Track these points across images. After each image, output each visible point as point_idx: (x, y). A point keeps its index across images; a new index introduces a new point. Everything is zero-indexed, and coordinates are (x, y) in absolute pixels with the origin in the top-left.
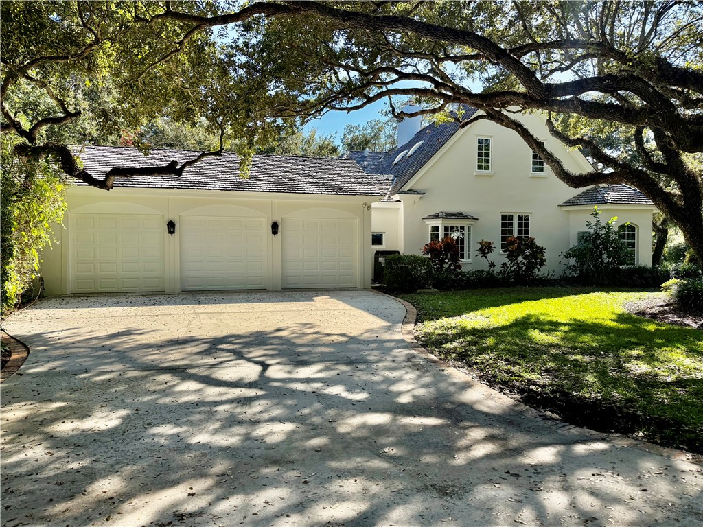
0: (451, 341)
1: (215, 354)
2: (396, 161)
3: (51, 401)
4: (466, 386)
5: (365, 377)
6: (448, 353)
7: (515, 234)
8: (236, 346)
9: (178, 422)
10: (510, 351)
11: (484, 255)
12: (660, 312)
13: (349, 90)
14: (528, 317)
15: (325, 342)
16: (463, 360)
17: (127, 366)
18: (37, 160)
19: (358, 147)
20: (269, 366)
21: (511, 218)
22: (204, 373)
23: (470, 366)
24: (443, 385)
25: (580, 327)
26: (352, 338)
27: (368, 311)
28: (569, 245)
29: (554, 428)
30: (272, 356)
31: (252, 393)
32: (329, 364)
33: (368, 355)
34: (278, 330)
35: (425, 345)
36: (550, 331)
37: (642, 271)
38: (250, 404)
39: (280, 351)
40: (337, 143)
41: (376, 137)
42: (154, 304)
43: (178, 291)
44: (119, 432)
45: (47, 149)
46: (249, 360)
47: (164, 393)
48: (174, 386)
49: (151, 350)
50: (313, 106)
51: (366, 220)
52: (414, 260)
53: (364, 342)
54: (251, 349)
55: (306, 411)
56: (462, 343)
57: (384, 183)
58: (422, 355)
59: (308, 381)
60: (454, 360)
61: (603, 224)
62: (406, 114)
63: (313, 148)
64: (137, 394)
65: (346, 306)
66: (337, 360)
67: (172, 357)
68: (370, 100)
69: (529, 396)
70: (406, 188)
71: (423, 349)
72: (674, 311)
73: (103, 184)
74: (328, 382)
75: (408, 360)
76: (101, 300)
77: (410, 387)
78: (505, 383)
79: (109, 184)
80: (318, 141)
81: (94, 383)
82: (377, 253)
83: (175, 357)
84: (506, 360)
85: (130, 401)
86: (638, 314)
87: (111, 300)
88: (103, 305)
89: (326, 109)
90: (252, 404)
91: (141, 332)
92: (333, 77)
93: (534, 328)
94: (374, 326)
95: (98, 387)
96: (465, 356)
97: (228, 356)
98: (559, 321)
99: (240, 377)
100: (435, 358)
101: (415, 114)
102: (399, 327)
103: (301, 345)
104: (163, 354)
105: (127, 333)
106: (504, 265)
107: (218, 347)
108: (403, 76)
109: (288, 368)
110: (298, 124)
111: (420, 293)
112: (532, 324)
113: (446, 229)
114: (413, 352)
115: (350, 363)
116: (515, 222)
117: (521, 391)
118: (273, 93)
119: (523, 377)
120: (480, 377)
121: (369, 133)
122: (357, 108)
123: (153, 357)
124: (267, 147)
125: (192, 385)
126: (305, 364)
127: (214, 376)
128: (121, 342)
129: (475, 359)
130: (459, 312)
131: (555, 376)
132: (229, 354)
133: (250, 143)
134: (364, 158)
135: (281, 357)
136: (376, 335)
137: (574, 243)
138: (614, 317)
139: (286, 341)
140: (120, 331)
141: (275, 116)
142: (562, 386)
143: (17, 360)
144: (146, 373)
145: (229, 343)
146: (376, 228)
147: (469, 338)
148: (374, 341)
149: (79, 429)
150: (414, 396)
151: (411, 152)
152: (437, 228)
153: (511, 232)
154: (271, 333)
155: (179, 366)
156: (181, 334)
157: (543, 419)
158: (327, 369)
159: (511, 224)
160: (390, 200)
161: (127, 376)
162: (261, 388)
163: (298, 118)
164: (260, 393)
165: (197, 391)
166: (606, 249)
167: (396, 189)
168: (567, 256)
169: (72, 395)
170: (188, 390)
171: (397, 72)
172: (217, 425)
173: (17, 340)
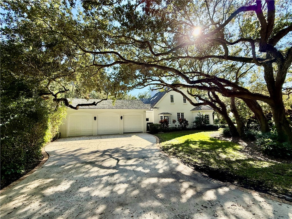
0: (170, 148)
1: (104, 156)
2: (151, 100)
3: (49, 178)
4: (177, 165)
5: (148, 163)
6: (170, 153)
7: (181, 117)
8: (110, 153)
9: (89, 185)
10: (187, 152)
11: (174, 123)
12: (220, 137)
13: (140, 84)
14: (188, 140)
15: (135, 151)
16: (175, 155)
17: (77, 162)
18: (59, 102)
19: (142, 97)
20: (119, 160)
21: (179, 114)
22: (100, 164)
23: (177, 157)
24: (171, 165)
25: (203, 143)
26: (143, 149)
27: (146, 139)
28: (193, 120)
29: (208, 181)
30: (120, 156)
31: (114, 171)
32: (137, 158)
33: (148, 155)
34: (122, 147)
35: (163, 151)
36: (195, 144)
37: (212, 126)
38: (113, 176)
39: (123, 154)
40: (137, 97)
41: (145, 95)
42: (89, 139)
43: (96, 135)
44: (68, 192)
45: (61, 99)
46: (114, 158)
47: (87, 172)
48: (90, 169)
49: (86, 155)
50: (131, 88)
51: (145, 115)
52: (157, 125)
53: (146, 150)
54: (114, 154)
55: (131, 178)
56: (173, 149)
57: (148, 106)
58: (163, 154)
59: (131, 165)
60: (172, 155)
61: (201, 115)
62: (154, 89)
63: (131, 98)
64: (78, 174)
65: (141, 138)
66: (139, 157)
67: (91, 158)
68: (145, 86)
69: (197, 168)
70: (154, 107)
71: (163, 152)
72: (224, 137)
73: (75, 108)
74: (137, 166)
75: (160, 156)
76: (75, 138)
77: (162, 166)
78: (188, 163)
79: (77, 108)
80: (132, 96)
81: (65, 170)
82: (147, 123)
83: (92, 158)
84: (187, 155)
85: (75, 177)
86: (214, 138)
87: (78, 138)
88: (76, 140)
89: (134, 88)
90: (114, 176)
91: (84, 149)
92: (136, 81)
93: (191, 143)
94: (148, 145)
95: (66, 171)
96: (175, 154)
97: (108, 157)
98: (196, 141)
99: (111, 165)
100: (167, 155)
101: (156, 89)
102: (155, 145)
103: (129, 152)
104: (89, 157)
105: (80, 149)
106: (179, 125)
107: (105, 153)
108: (153, 80)
109: (125, 161)
110: (127, 92)
111: (159, 134)
112: (189, 142)
113: (164, 117)
114: (161, 153)
115: (143, 158)
116: (181, 115)
117: (194, 166)
118: (121, 85)
119: (193, 161)
120: (181, 161)
121: (144, 94)
122: (142, 88)
123: (85, 158)
124: (120, 98)
125: (96, 169)
126: (130, 159)
127: (103, 165)
128: (77, 153)
129: (178, 155)
130: (170, 139)
131: (202, 160)
132: (108, 156)
133: (115, 97)
134: (143, 100)
135: (123, 157)
136: (149, 148)
137: (195, 120)
138: (209, 139)
139: (125, 151)
140: (78, 149)
141: (122, 90)
142: (205, 164)
143: (45, 161)
144: (82, 164)
145: (108, 152)
146: (147, 117)
147: (175, 148)
148: (149, 150)
149: (54, 191)
150: (164, 170)
151: (155, 98)
152: (162, 116)
153: (180, 117)
154: (120, 148)
155: (93, 161)
156: (95, 150)
157: (204, 177)
158: (137, 160)
159: (179, 115)
160: (150, 110)
161: (76, 166)
162: (117, 169)
163: (127, 91)
164: (117, 171)
165: (97, 171)
166: (202, 121)
167: (152, 107)
168: (193, 123)
169: (57, 175)
170: (95, 171)
171: (151, 79)
172: (102, 186)
173: (47, 153)
